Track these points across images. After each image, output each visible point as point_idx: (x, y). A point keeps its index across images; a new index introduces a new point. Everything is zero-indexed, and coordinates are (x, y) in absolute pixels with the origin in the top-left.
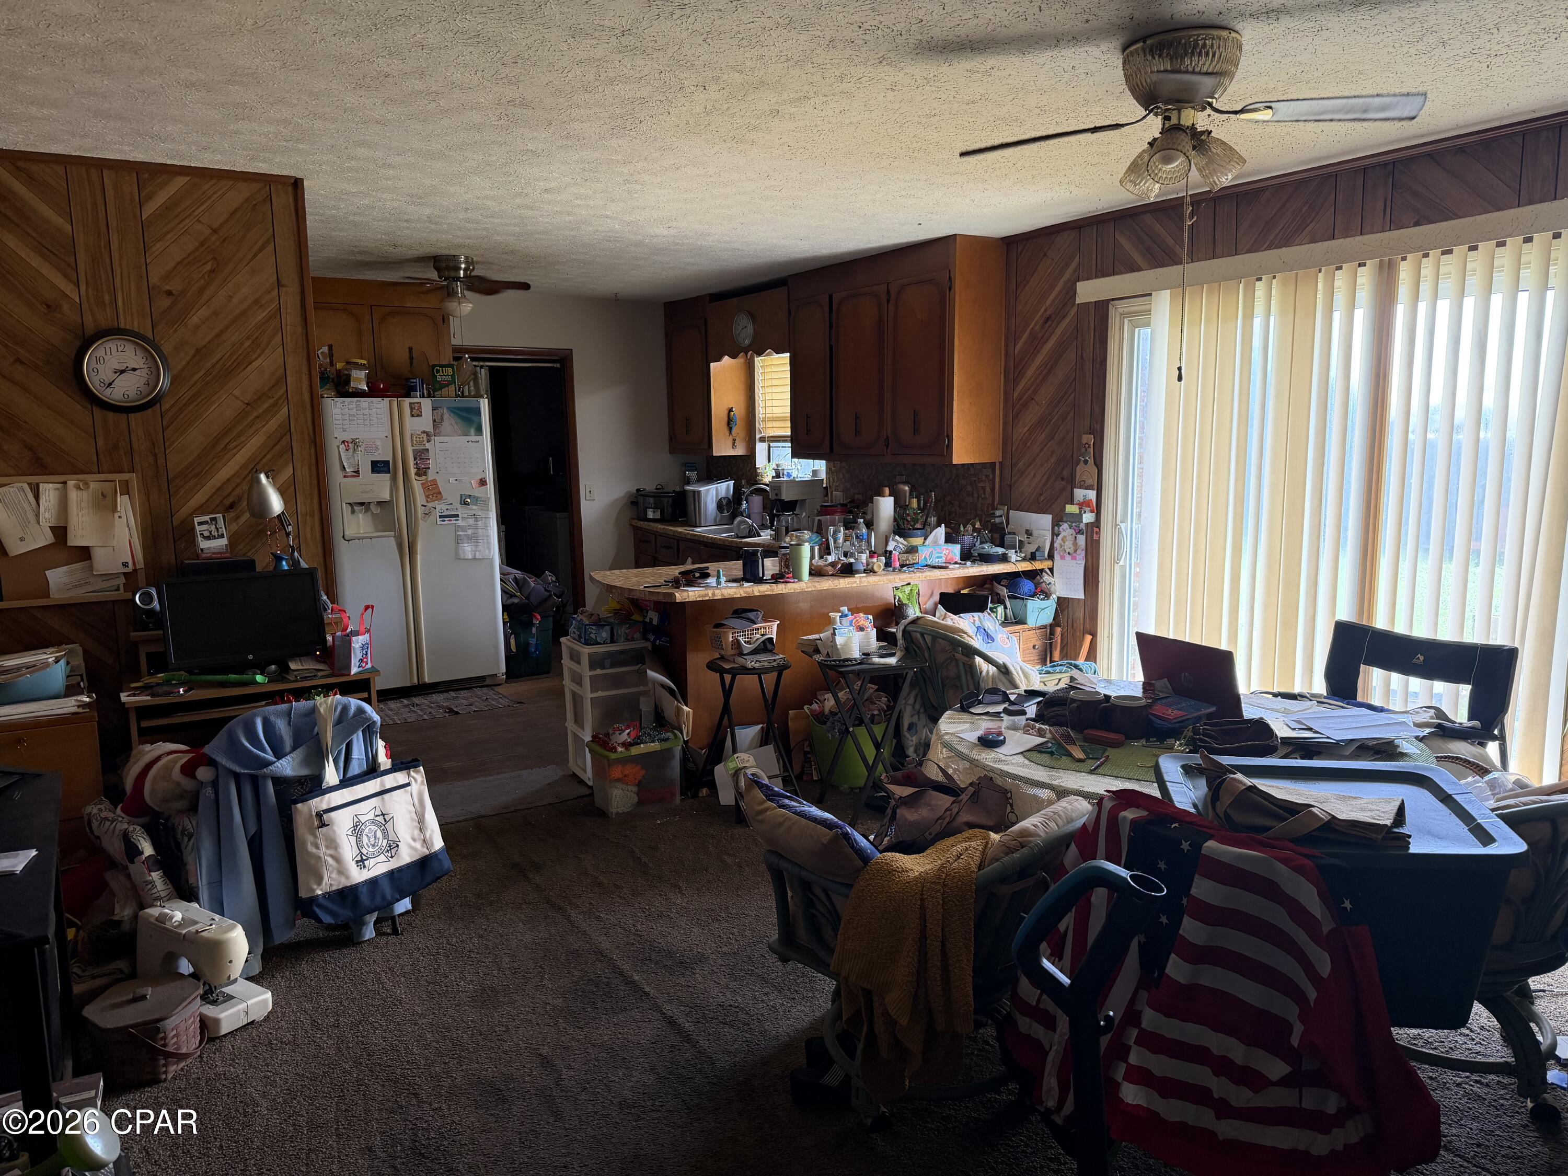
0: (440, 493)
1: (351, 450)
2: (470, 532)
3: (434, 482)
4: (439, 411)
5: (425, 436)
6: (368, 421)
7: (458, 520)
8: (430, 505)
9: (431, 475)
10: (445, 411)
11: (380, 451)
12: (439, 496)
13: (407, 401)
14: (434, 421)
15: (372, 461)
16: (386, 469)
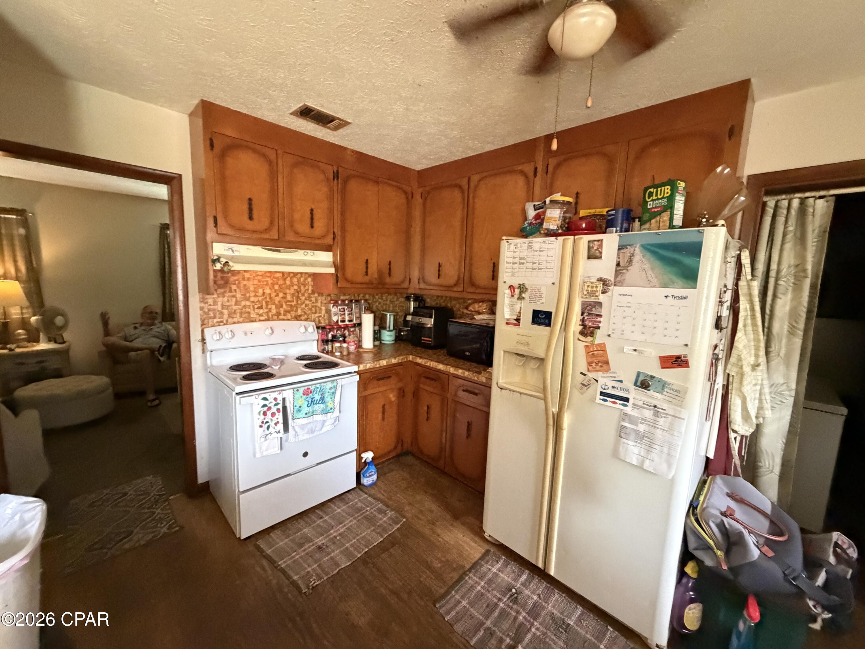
0: (607, 363)
1: (516, 296)
2: (642, 428)
3: (602, 348)
4: (627, 252)
5: (600, 285)
6: (536, 265)
7: (626, 406)
8: (591, 375)
9: (600, 337)
10: (638, 250)
11: (543, 300)
12: (605, 367)
13: (585, 239)
14: (618, 264)
15: (534, 311)
16: (547, 321)
